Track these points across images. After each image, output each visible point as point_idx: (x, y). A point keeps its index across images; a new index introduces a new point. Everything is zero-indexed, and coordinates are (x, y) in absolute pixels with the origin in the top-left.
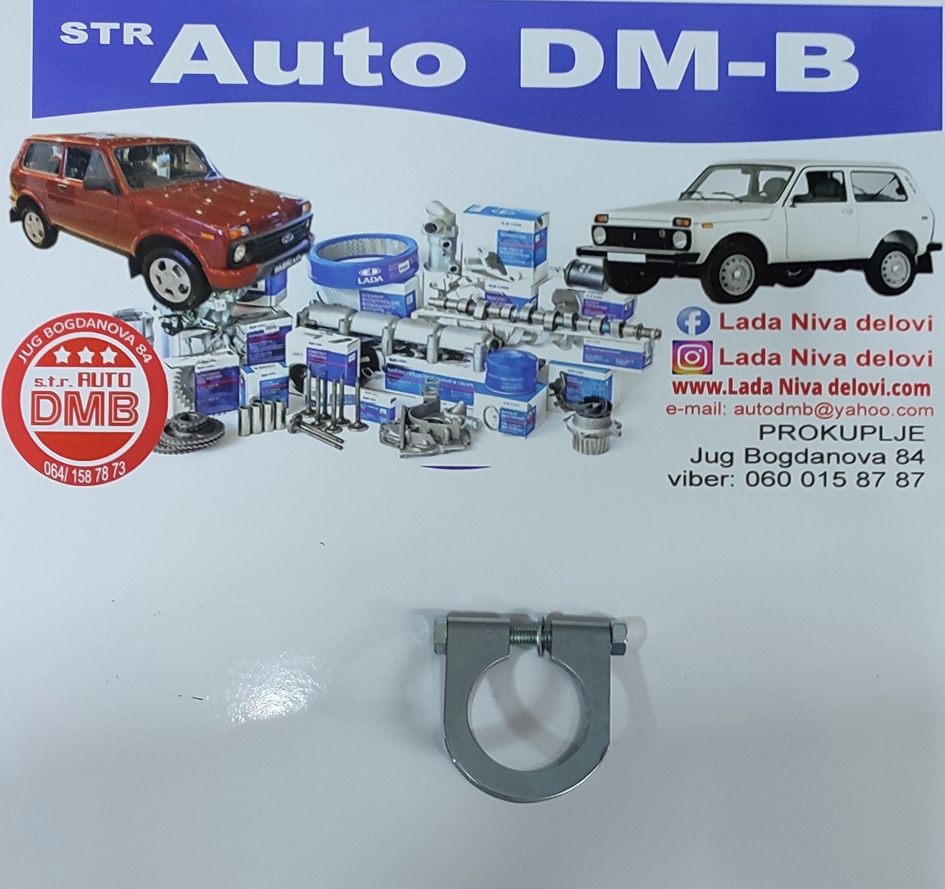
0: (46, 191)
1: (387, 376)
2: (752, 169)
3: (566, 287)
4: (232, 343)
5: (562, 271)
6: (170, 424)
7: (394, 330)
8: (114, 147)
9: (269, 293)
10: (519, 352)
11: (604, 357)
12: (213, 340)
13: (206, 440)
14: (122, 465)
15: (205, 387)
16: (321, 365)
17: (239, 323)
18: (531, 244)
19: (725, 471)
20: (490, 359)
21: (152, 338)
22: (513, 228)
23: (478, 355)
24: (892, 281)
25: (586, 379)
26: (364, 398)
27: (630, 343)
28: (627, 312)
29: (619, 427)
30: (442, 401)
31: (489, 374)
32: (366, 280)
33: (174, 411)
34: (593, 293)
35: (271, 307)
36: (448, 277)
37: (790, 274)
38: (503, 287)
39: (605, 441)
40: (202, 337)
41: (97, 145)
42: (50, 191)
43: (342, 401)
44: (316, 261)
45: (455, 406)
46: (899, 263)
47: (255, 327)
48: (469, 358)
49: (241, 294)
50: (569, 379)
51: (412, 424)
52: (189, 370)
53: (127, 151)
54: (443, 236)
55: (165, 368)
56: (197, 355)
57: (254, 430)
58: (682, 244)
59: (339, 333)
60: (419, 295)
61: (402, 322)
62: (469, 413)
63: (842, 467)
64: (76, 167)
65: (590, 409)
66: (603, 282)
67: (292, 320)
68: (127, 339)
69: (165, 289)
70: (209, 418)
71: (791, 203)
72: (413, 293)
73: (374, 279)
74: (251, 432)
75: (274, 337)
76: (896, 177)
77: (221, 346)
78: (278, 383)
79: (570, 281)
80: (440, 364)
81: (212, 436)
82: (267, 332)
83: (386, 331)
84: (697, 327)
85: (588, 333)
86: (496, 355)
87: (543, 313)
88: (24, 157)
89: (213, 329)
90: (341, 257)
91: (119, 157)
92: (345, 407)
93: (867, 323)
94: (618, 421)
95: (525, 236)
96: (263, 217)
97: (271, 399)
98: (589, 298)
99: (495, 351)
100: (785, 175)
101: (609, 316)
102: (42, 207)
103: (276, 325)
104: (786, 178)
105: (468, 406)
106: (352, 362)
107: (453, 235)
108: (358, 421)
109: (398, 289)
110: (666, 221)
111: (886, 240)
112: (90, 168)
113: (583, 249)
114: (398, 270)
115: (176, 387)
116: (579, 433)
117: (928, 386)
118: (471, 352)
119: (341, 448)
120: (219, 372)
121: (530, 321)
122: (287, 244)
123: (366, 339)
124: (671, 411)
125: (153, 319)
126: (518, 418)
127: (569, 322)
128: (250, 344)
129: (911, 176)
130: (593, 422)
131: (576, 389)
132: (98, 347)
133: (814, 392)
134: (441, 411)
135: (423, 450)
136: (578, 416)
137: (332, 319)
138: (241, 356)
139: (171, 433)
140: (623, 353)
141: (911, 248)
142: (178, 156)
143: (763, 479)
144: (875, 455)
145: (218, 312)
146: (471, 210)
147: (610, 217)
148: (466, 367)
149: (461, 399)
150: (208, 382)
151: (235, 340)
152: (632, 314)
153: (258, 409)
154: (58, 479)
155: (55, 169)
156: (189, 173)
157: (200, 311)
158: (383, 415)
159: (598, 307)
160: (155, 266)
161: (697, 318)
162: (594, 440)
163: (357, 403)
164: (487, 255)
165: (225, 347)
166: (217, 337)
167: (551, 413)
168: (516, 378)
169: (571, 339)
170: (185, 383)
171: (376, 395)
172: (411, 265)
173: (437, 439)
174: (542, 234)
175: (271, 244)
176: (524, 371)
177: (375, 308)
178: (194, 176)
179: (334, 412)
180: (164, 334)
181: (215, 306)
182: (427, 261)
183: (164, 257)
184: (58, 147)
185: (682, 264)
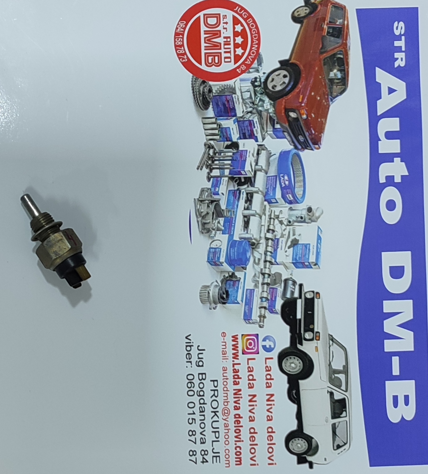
0: (320, 17)
1: (235, 190)
2: (346, 370)
3: (283, 278)
4: (248, 113)
5: (291, 277)
6: (207, 83)
7: (258, 193)
8: (343, 50)
9: (274, 130)
10: (250, 257)
11: (249, 299)
12: (249, 103)
13: (199, 101)
14: (185, 60)
15: (225, 100)
16: (239, 158)
17: (258, 116)
18: (304, 260)
19: (194, 363)
20: (246, 242)
21: (249, 72)
22: (311, 251)
23: (247, 236)
24: (292, 444)
25: (237, 291)
26: (224, 179)
27: (257, 312)
28: (272, 310)
29: (214, 309)
30: (223, 219)
31: (238, 242)
32: (282, 178)
33: (213, 85)
34: (281, 293)
35: (267, 131)
36: (286, 219)
37: (294, 392)
38: (282, 247)
39: (207, 301)
40: (251, 97)
41: (344, 42)
42: (320, 19)
43: (221, 169)
44: (291, 153)
45: (221, 226)
46: (302, 447)
47: (257, 123)
48: (246, 231)
49: (273, 116)
50: (237, 282)
51: (211, 204)
52: (234, 92)
53: (342, 56)
54: (306, 216)
55: (234, 80)
56: (242, 96)
57: (205, 125)
58: (306, 336)
59: (255, 166)
60: (276, 205)
61: (262, 197)
62: (218, 232)
63: (198, 422)
64: (333, 32)
65: (222, 293)
66: (287, 298)
67: (260, 142)
69: (273, 77)
70: (210, 102)
71: (329, 391)
72: (277, 202)
73: (283, 182)
75: (252, 133)
76: (345, 444)
77: (246, 107)
78: (229, 136)
79: (286, 281)
80: (242, 217)
81: (201, 104)
82: (254, 130)
83: (257, 189)
84: (265, 346)
85: (260, 290)
86: (248, 245)
87: (270, 268)
88: (336, 5)
89: (255, 103)
90: (293, 165)
91: (338, 53)
92: (218, 170)
93: (271, 431)
94: (217, 308)
95: (307, 257)
96: (312, 126)
97: (221, 133)
98: (278, 291)
99: (250, 244)
101: (270, 301)
102: (312, 15)
103: (258, 134)
104: (342, 388)
105: (221, 232)
106: (241, 173)
107: (306, 221)
108: (212, 177)
109: (278, 195)
110: (318, 329)
111: (313, 440)
112: (332, 38)
113: (302, 287)
114: (288, 194)
115: (225, 85)
116: (210, 288)
117: (241, 464)
118: (249, 232)
119: (198, 169)
120: (233, 106)
121: (265, 261)
122: (298, 138)
123: (253, 179)
124: (223, 334)
125: (259, 72)
126: (216, 257)
127: (266, 281)
128: (248, 122)
129: (346, 452)
130: (216, 295)
131: (232, 286)
132: (244, 46)
133: (235, 406)
134: (218, 218)
135: (198, 210)
136: (218, 288)
137: (262, 162)
138: (241, 117)
139: (202, 84)
140: (252, 309)
141: (310, 453)
142: (340, 82)
143: (190, 382)
144: (205, 438)
145: (263, 105)
146: (319, 229)
147: (319, 300)
148: (241, 230)
149: (225, 228)
150: (228, 102)
151: (250, 114)
152: (271, 313)
153: (216, 127)
154: (177, 28)
155: (331, 21)
156: (332, 88)
157: (264, 96)
158: (215, 189)
159: (274, 296)
160: (285, 73)
161: (270, 346)
162: (207, 296)
163: (220, 176)
164: (297, 238)
165: (246, 109)
166: (251, 105)
167: (219, 274)
168: (237, 255)
169: (257, 283)
170: (227, 90)
171: (225, 185)
172: (291, 201)
173: (204, 217)
174: (309, 266)
175: (298, 130)
176: (241, 260)
177: (269, 183)
178: (330, 90)
179: (216, 165)
180: (251, 79)
181: (267, 103)
182: (293, 208)
183: (290, 77)
184: (342, 22)
185: (297, 337)
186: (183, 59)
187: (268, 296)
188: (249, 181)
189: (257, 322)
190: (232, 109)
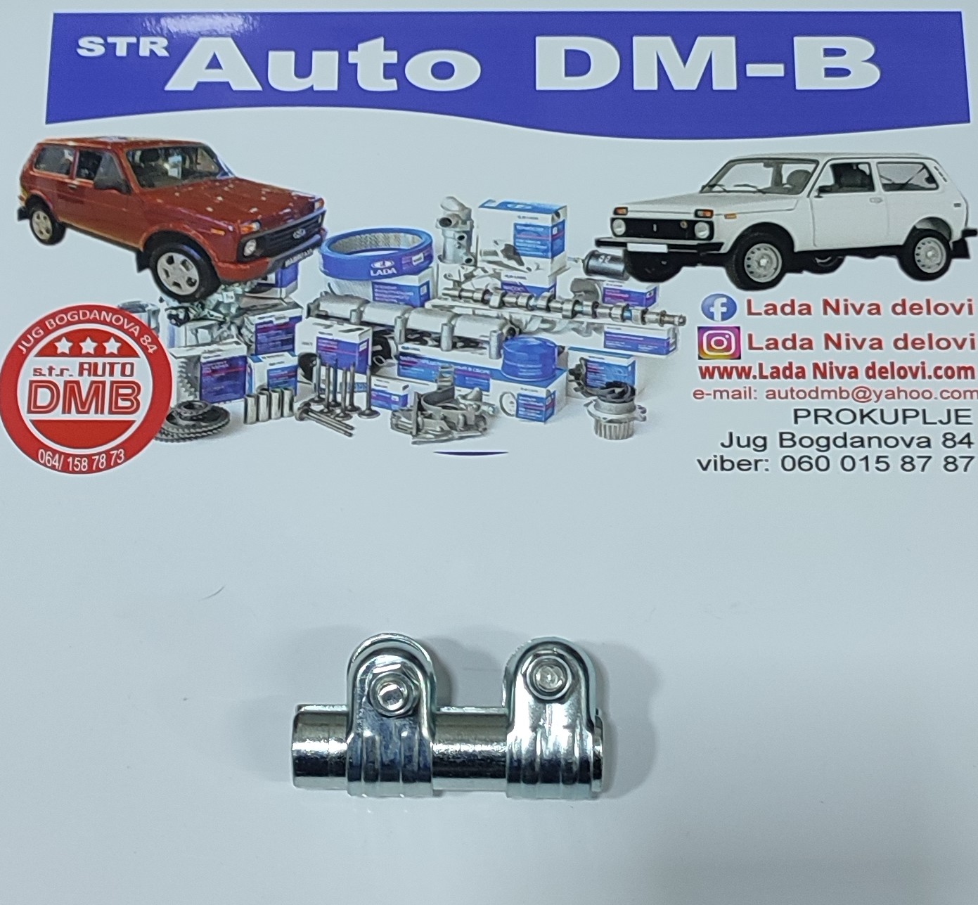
0: (55, 192)
1: (399, 364)
2: (775, 163)
3: (585, 276)
4: (240, 334)
5: (581, 261)
6: (173, 412)
7: (407, 320)
8: (125, 150)
9: (279, 284)
10: (537, 339)
11: (626, 343)
12: (221, 330)
13: (210, 428)
14: (121, 452)
15: (210, 377)
16: (332, 354)
17: (248, 314)
18: (548, 236)
19: (759, 456)
20: (507, 346)
21: (157, 329)
22: (528, 221)
23: (494, 343)
24: (926, 266)
25: (608, 365)
26: (375, 385)
27: (652, 329)
28: (649, 299)
29: (644, 412)
30: (456, 388)
31: (506, 362)
32: (379, 272)
33: (178, 399)
34: (613, 282)
35: (281, 299)
36: (463, 268)
37: (819, 261)
38: (519, 277)
39: (629, 425)
40: (209, 328)
41: (109, 148)
42: (60, 191)
43: (353, 389)
44: (328, 254)
45: (471, 392)
46: (932, 248)
47: (264, 318)
48: (485, 346)
49: (250, 286)
50: (590, 365)
51: (424, 410)
52: (196, 359)
53: (139, 153)
54: (458, 229)
55: (170, 358)
56: (204, 345)
57: (260, 418)
58: (704, 235)
59: (350, 323)
60: (434, 285)
61: (415, 311)
62: (484, 399)
63: (884, 451)
64: (87, 169)
65: (613, 395)
66: (624, 271)
67: (302, 312)
68: (132, 330)
69: (171, 284)
70: (214, 407)
71: (816, 194)
72: (427, 284)
73: (387, 272)
74: (257, 420)
75: (284, 327)
76: (925, 167)
77: (228, 336)
78: (286, 372)
79: (589, 271)
80: (455, 352)
81: (217, 424)
82: (276, 322)
83: (399, 320)
84: (723, 313)
85: (609, 320)
86: (514, 342)
87: (561, 301)
88: (35, 160)
89: (221, 319)
90: (353, 250)
91: (131, 159)
92: (356, 395)
93: (901, 308)
94: (643, 406)
95: (542, 229)
96: (274, 214)
97: (278, 387)
98: (609, 286)
99: (511, 339)
100: (810, 167)
102: (51, 205)
103: (286, 315)
104: (810, 171)
105: (484, 393)
106: (363, 351)
107: (468, 229)
108: (369, 408)
109: (412, 281)
110: (689, 213)
111: (919, 227)
112: (101, 170)
113: (602, 240)
114: (411, 262)
115: (181, 376)
116: (601, 418)
117: (971, 368)
118: (487, 339)
119: (351, 435)
120: (225, 362)
121: (548, 309)
122: (298, 239)
123: (379, 328)
124: (698, 396)
125: (158, 311)
126: (536, 403)
127: (589, 310)
128: (258, 335)
129: (941, 166)
130: (616, 407)
131: (598, 374)
132: (100, 338)
133: (850, 377)
134: (455, 397)
135: (436, 436)
136: (600, 402)
137: (344, 309)
138: (249, 347)
139: (175, 421)
140: (645, 338)
141: (945, 234)
142: (189, 157)
143: (800, 463)
144: (919, 438)
145: (226, 304)
146: (486, 205)
147: (629, 210)
148: (481, 354)
149: (477, 385)
150: (214, 371)
151: (244, 331)
152: (654, 301)
153: (265, 397)
154: (53, 467)
155: (65, 171)
156: (201, 173)
157: (208, 303)
158: (395, 403)
159: (619, 295)
160: (163, 260)
161: (723, 305)
162: (616, 425)
163: (368, 391)
164: (503, 247)
165: (233, 337)
166: (225, 327)
167: (571, 398)
168: (534, 364)
169: (591, 326)
170: (190, 373)
171: (388, 382)
172: (425, 257)
173: (451, 425)
174: (560, 226)
175: (282, 239)
176: (543, 356)
177: (387, 298)
178: (207, 176)
179: (344, 399)
180: (170, 324)
181: (223, 298)
182: (441, 253)
183: (172, 252)
184: (69, 150)
185: (704, 253)
186: (118, 457)
187: (619, 306)
188: (381, 335)
189: (674, 329)
190: (230, 365)
